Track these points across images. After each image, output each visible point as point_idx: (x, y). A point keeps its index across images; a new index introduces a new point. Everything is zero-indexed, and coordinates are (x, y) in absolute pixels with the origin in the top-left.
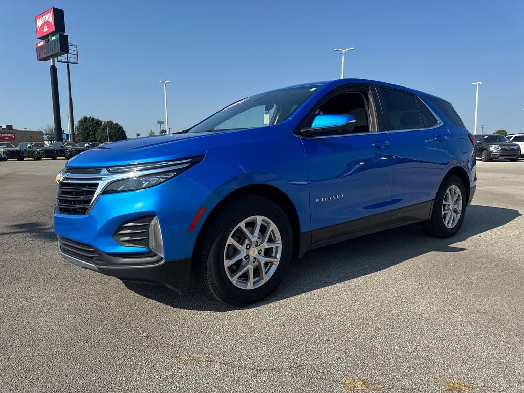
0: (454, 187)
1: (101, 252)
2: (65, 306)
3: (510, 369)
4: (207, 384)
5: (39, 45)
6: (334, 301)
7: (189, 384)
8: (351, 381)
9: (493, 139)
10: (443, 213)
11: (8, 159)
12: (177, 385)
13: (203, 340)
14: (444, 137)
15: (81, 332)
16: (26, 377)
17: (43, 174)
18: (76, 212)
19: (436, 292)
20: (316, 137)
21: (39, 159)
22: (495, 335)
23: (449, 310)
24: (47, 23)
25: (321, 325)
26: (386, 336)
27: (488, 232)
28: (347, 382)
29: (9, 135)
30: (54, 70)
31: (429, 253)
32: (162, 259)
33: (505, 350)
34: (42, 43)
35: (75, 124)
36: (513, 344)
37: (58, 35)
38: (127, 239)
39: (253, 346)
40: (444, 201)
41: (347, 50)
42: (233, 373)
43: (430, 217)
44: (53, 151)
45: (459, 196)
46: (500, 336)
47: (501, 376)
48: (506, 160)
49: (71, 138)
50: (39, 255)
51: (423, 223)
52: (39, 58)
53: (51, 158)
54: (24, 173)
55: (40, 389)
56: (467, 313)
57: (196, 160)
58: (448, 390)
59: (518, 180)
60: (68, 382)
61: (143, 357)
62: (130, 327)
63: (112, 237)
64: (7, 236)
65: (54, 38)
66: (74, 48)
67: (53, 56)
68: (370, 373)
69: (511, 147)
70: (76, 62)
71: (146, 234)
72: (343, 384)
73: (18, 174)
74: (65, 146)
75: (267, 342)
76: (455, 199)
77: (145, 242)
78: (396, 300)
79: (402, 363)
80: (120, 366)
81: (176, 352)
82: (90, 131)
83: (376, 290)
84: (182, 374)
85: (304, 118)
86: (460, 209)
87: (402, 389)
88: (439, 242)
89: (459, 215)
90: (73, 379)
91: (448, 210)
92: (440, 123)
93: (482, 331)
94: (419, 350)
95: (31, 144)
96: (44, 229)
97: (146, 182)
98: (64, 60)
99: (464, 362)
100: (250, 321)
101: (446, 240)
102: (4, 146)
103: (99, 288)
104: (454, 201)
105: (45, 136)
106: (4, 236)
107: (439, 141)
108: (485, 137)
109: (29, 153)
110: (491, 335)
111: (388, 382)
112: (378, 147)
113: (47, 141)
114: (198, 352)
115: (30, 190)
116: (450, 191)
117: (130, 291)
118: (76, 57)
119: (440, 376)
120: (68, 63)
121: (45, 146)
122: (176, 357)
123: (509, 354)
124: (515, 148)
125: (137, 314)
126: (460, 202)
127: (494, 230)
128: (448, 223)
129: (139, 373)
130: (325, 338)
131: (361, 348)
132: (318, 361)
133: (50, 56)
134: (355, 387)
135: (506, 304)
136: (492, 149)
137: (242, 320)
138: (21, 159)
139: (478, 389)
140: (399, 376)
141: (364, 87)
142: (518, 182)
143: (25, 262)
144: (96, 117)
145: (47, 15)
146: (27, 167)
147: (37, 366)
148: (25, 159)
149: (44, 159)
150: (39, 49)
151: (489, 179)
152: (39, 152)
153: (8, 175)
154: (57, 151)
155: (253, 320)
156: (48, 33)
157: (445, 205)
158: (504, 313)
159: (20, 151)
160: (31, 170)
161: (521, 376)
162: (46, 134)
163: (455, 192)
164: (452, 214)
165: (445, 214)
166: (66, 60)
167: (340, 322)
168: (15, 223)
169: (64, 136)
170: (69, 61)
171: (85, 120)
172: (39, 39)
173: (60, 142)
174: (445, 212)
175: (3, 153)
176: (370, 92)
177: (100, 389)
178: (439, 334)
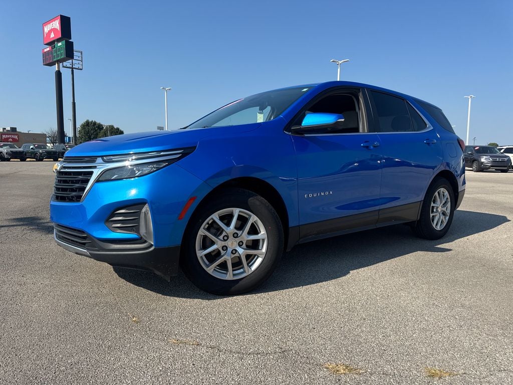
0: (442, 189)
1: (93, 238)
2: (58, 293)
3: (491, 359)
4: (193, 365)
5: (45, 50)
6: (322, 293)
7: (175, 365)
8: (334, 365)
9: (484, 150)
10: (431, 215)
11: (11, 160)
12: (164, 365)
13: (192, 325)
14: (433, 141)
15: (73, 316)
16: (16, 355)
17: (45, 174)
18: (71, 200)
19: (422, 288)
20: (306, 135)
21: (41, 160)
22: (478, 328)
23: (434, 304)
24: (54, 30)
25: (307, 315)
26: (371, 326)
27: (476, 235)
28: (331, 366)
29: (13, 136)
30: (59, 75)
31: (416, 252)
32: (152, 245)
33: (487, 341)
34: (48, 49)
35: (77, 127)
36: (496, 336)
37: (64, 41)
38: (119, 225)
39: (239, 332)
40: (432, 203)
41: (343, 61)
42: (219, 355)
43: (419, 218)
44: (55, 153)
45: (447, 199)
46: (483, 329)
47: (482, 364)
48: (497, 171)
49: (73, 141)
50: (37, 246)
51: (411, 224)
52: (45, 63)
53: (52, 160)
54: (25, 173)
55: (29, 366)
56: (451, 308)
57: (187, 151)
58: (429, 376)
59: (508, 189)
60: (57, 360)
61: (132, 340)
62: (121, 313)
63: (105, 223)
64: (6, 228)
65: (60, 44)
66: (79, 54)
67: (59, 61)
68: (353, 358)
69: (501, 159)
70: (80, 67)
71: (137, 221)
72: (326, 368)
73: (20, 173)
74: (67, 148)
75: (253, 328)
76: (444, 202)
77: (136, 229)
78: (382, 294)
79: (385, 350)
80: (109, 347)
81: (164, 335)
82: (92, 135)
83: (363, 284)
84: (169, 356)
85: (295, 116)
86: (448, 211)
87: (383, 374)
88: (428, 243)
89: (447, 218)
90: (62, 358)
91: (436, 212)
92: (430, 127)
93: (465, 324)
94: (402, 339)
95: (34, 145)
96: (42, 223)
97: (139, 172)
98: (69, 65)
99: (446, 351)
100: (238, 309)
101: (435, 241)
102: (8, 147)
103: (93, 277)
104: (442, 204)
105: (48, 139)
106: (2, 228)
107: (428, 144)
108: (476, 148)
109: (32, 154)
110: (474, 328)
111: (371, 367)
112: (367, 147)
113: (50, 143)
114: (186, 336)
115: (31, 188)
116: (439, 193)
117: (123, 280)
118: (81, 63)
119: (421, 363)
120: (72, 68)
121: (47, 148)
122: (164, 340)
123: (491, 345)
124: (506, 159)
125: (128, 301)
126: (449, 205)
127: (482, 233)
128: (437, 225)
129: (127, 354)
130: (311, 326)
131: (345, 337)
132: (303, 347)
133: (55, 62)
134: (338, 371)
135: (490, 300)
136: (483, 160)
137: (231, 308)
138: (23, 160)
139: (459, 376)
140: (382, 362)
141: (355, 90)
142: (507, 191)
143: (22, 252)
144: (98, 122)
145: (54, 22)
146: (30, 167)
147: (28, 346)
148: (28, 160)
149: (46, 160)
150: (45, 55)
151: (479, 188)
152: (42, 154)
153: (9, 174)
154: (59, 153)
155: (241, 309)
156: (54, 39)
157: (433, 207)
158: (488, 308)
159: (23, 152)
160: (33, 170)
161: (501, 365)
162: (49, 137)
163: (443, 195)
164: (440, 216)
165: (433, 216)
166: (71, 66)
167: (326, 312)
168: (14, 217)
169: (67, 139)
170: (74, 66)
171: (87, 124)
172: (46, 44)
173: (62, 145)
174: (434, 214)
175: (6, 154)
176: (361, 94)
177: (88, 367)
178: (422, 326)
